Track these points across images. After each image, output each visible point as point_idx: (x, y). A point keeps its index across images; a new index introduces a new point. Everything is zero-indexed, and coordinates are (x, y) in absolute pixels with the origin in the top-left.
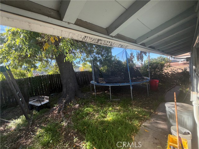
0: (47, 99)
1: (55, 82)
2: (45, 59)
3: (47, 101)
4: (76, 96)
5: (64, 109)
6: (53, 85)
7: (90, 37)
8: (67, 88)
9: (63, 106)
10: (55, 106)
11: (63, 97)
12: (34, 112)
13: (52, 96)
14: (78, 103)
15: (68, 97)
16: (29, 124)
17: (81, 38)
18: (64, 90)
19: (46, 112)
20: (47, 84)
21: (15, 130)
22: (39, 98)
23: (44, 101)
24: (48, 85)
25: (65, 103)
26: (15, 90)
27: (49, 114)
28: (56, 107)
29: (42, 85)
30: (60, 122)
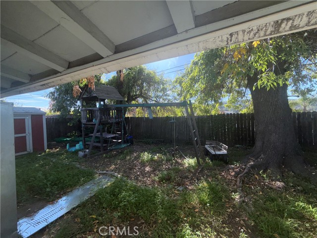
0: (225, 149)
1: (245, 127)
2: (237, 88)
3: (224, 152)
4: (282, 165)
5: (246, 177)
6: (242, 130)
7: (244, 31)
8: (264, 143)
9: (246, 171)
10: (233, 164)
11: (253, 156)
12: (208, 160)
13: (238, 148)
14: (282, 181)
15: (262, 158)
16: (198, 169)
17: (222, 41)
18: (258, 144)
19: (220, 166)
20: (232, 127)
21: (186, 168)
22: (216, 144)
23: (221, 150)
24: (233, 129)
25: (252, 167)
26: (191, 127)
27: (223, 171)
28: (236, 166)
29: (225, 127)
30: (232, 192)
